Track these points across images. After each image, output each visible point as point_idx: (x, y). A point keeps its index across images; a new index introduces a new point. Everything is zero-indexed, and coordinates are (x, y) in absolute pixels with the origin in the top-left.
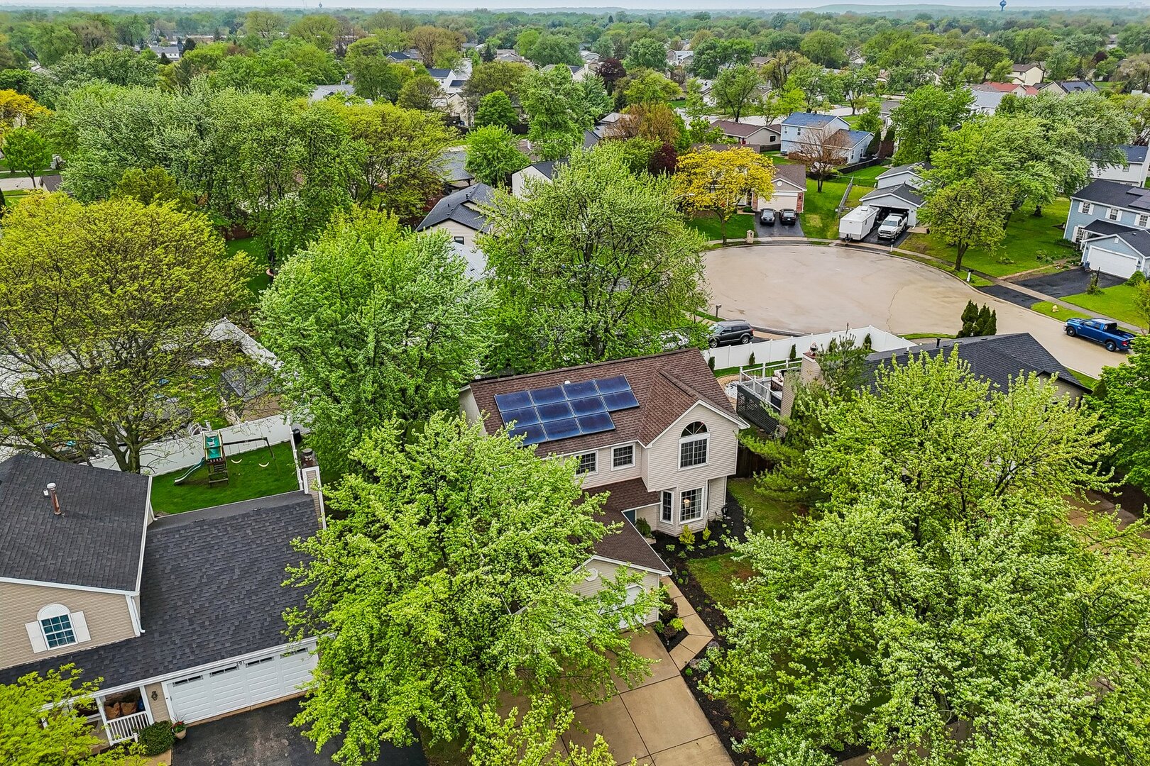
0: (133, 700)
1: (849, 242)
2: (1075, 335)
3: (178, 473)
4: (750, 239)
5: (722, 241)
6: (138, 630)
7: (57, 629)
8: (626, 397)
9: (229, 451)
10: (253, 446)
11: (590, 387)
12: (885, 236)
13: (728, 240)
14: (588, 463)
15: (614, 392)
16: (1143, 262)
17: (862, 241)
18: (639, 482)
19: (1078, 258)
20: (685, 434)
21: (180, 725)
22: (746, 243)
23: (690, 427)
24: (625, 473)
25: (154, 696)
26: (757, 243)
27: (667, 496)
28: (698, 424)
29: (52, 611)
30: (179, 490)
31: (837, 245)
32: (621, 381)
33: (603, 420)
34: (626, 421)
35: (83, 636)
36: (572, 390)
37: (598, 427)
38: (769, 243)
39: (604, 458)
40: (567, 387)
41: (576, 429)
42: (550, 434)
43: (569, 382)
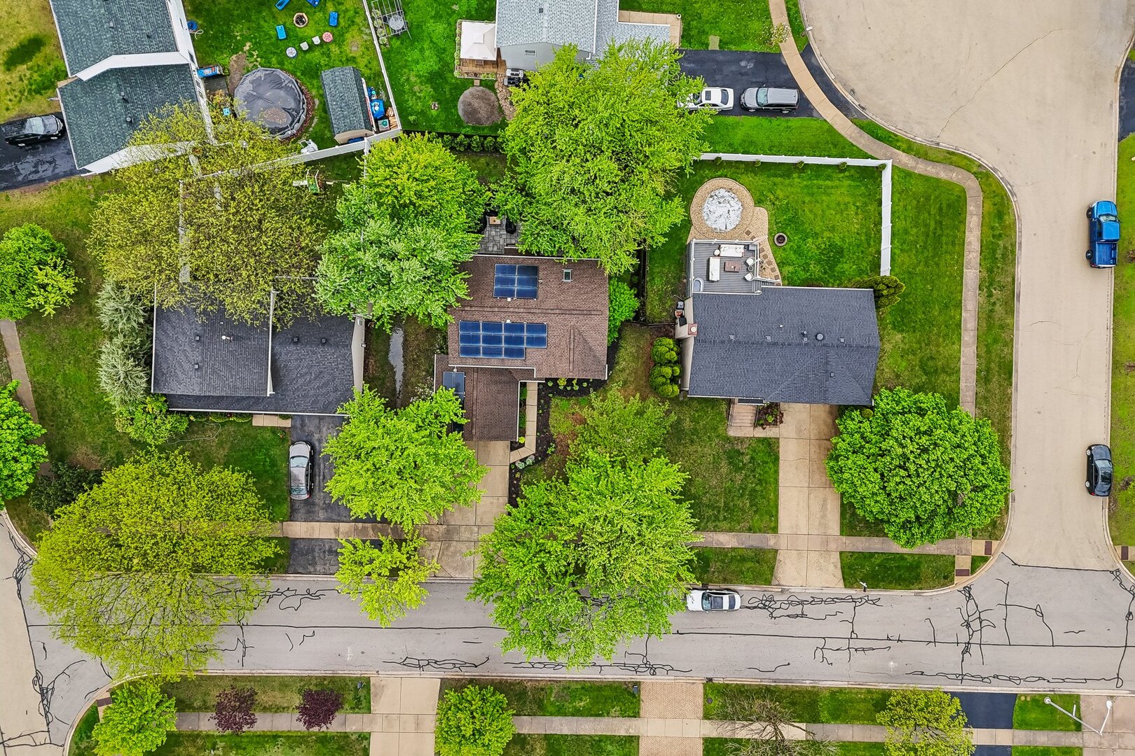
6: (270, 393)
8: (542, 340)
11: (521, 328)
15: (534, 335)
33: (520, 351)
34: (533, 355)
36: (508, 327)
37: (515, 354)
40: (506, 325)
41: (501, 354)
42: (484, 354)
43: (508, 321)
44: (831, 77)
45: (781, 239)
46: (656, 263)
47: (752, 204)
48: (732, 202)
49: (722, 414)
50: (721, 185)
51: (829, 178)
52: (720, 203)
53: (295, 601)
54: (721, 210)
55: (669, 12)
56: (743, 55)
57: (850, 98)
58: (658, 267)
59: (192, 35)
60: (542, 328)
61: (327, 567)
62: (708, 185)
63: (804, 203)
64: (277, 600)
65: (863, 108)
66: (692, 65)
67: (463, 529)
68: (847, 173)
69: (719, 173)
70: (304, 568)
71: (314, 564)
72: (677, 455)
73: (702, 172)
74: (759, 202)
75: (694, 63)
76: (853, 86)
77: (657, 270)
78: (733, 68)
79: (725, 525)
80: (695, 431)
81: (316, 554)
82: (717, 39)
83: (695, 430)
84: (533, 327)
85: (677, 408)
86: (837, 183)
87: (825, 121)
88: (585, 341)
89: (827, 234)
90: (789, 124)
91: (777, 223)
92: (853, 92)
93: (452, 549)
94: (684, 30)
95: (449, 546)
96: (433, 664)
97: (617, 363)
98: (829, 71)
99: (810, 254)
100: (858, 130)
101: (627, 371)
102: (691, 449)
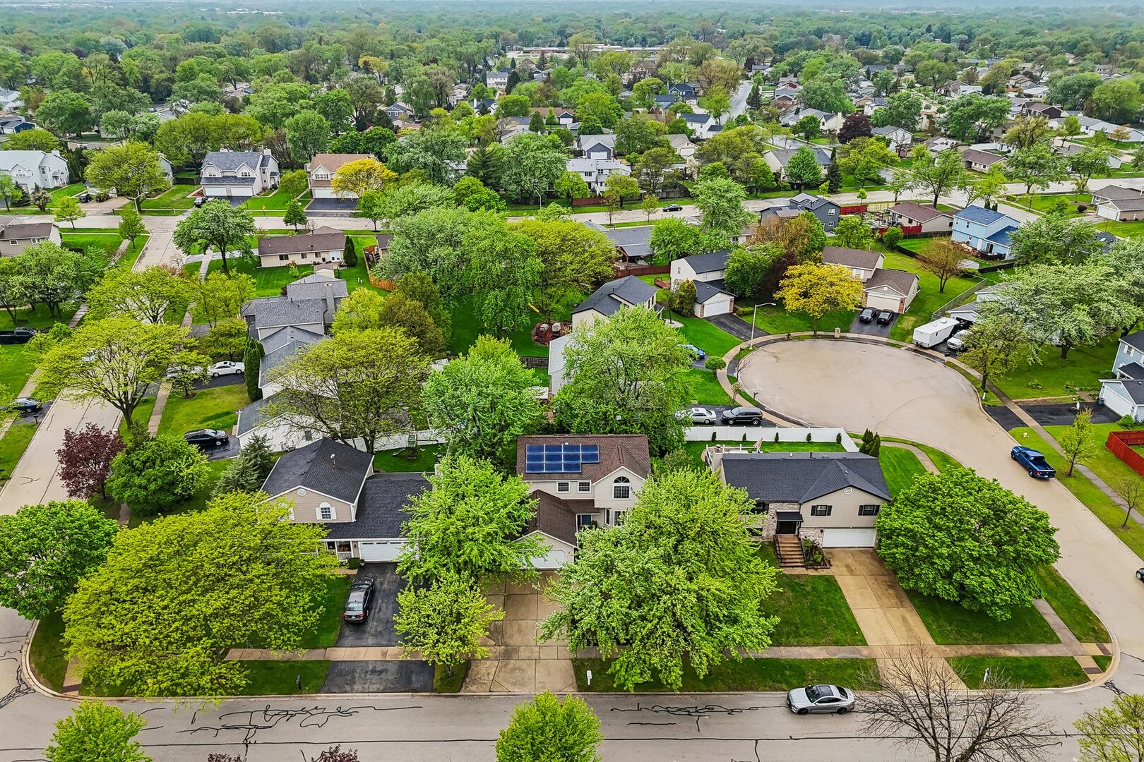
0: (346, 547)
1: (919, 349)
2: (1015, 459)
3: (397, 450)
4: (837, 335)
5: (812, 333)
6: (354, 520)
7: (326, 512)
8: (595, 457)
9: (420, 443)
10: (431, 443)
11: (577, 448)
12: (952, 347)
13: (818, 333)
14: (563, 487)
15: (589, 453)
16: (1136, 408)
17: (933, 348)
18: (592, 501)
19: (1097, 392)
20: (616, 481)
21: (363, 561)
22: (833, 337)
23: (619, 478)
24: (584, 496)
25: (355, 546)
26: (842, 338)
27: (608, 511)
28: (624, 478)
29: (325, 505)
30: (394, 460)
31: (909, 349)
32: (595, 447)
33: (577, 467)
34: (588, 469)
35: (334, 518)
36: (566, 448)
37: (573, 469)
38: (854, 340)
39: (574, 486)
41: (561, 469)
42: (548, 469)
43: (567, 444)
53: (320, 719)
61: (366, 686)
64: (299, 718)
67: (522, 649)
70: (340, 688)
71: (352, 682)
79: (808, 639)
81: (357, 675)
84: (587, 447)
88: (632, 456)
93: (510, 666)
95: (507, 664)
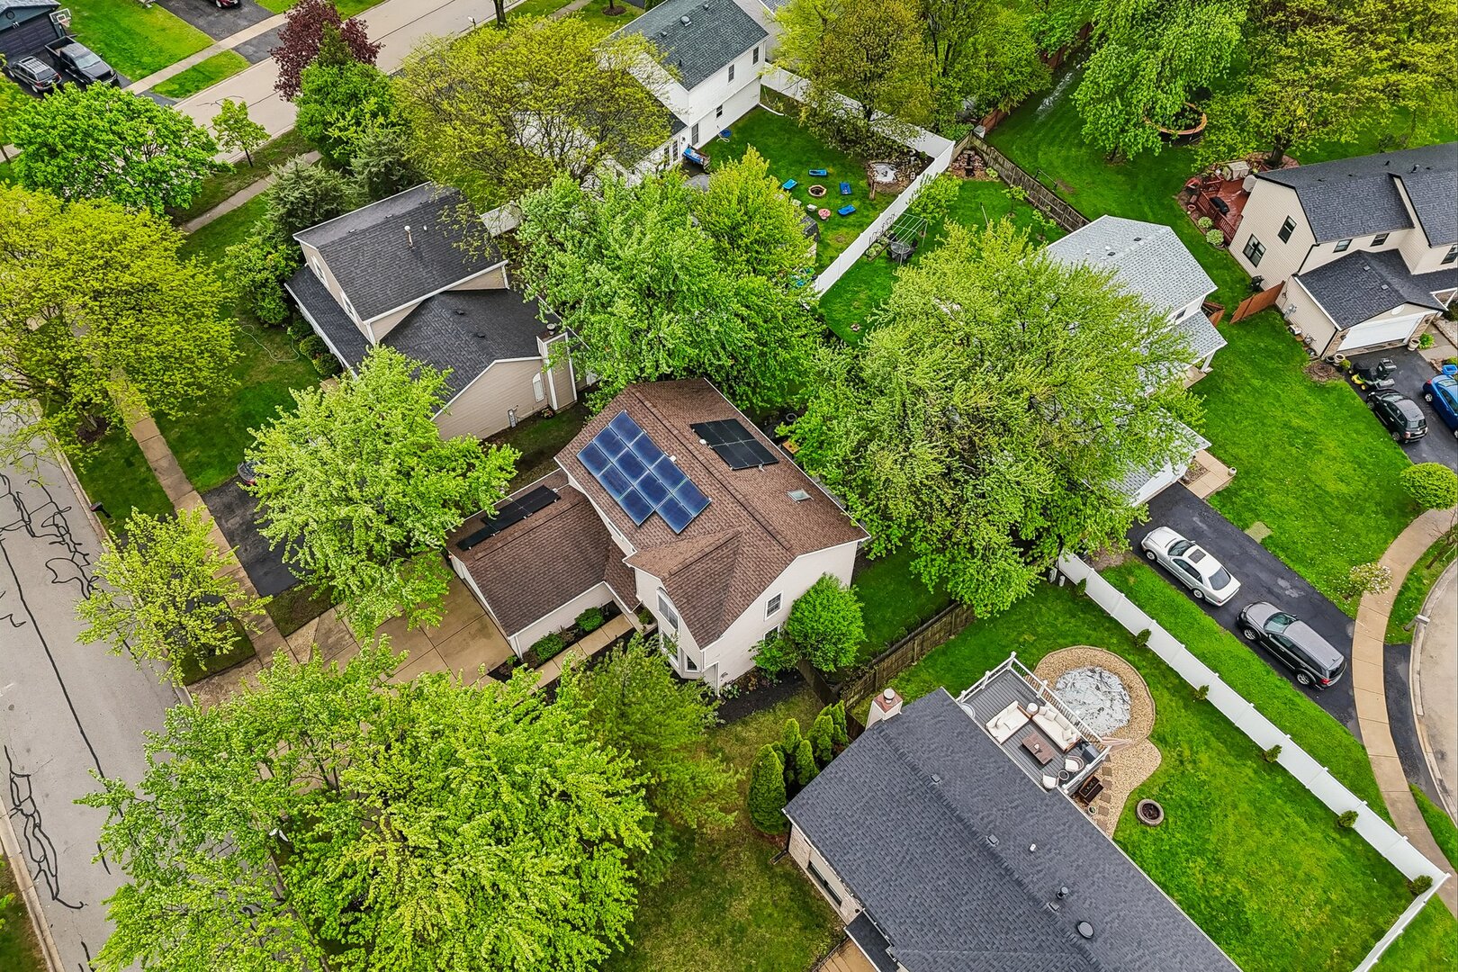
11: (677, 479)
15: (683, 503)
32: (699, 503)
33: (644, 511)
34: (654, 532)
36: (664, 465)
40: (666, 460)
41: (619, 492)
42: (605, 477)
43: (673, 459)
44: (1417, 709)
45: (1151, 811)
46: (933, 667)
47: (1147, 732)
48: (1118, 705)
49: (806, 956)
50: (1120, 670)
51: (1310, 819)
52: (1098, 688)
53: (69, 573)
54: (1094, 699)
55: (1224, 462)
56: (1290, 574)
57: (1430, 758)
58: (930, 674)
59: (717, 137)
60: (701, 503)
62: (1100, 655)
63: (1235, 807)
65: (1445, 790)
66: (1205, 527)
68: (1346, 841)
69: (1130, 658)
72: (674, 936)
73: (1106, 634)
74: (1159, 739)
75: (1209, 526)
76: (1446, 748)
77: (927, 677)
78: (1264, 576)
80: (740, 932)
82: (1266, 533)
83: (743, 930)
84: (690, 492)
85: (752, 868)
86: (1319, 836)
87: (1364, 748)
88: (731, 569)
89: (1237, 882)
90: (1297, 700)
91: (1164, 788)
92: (1441, 756)
94: (1227, 490)
96: (31, 824)
97: (745, 723)
98: (1419, 701)
99: (1184, 880)
100: (1415, 807)
101: (745, 749)
102: (705, 953)
